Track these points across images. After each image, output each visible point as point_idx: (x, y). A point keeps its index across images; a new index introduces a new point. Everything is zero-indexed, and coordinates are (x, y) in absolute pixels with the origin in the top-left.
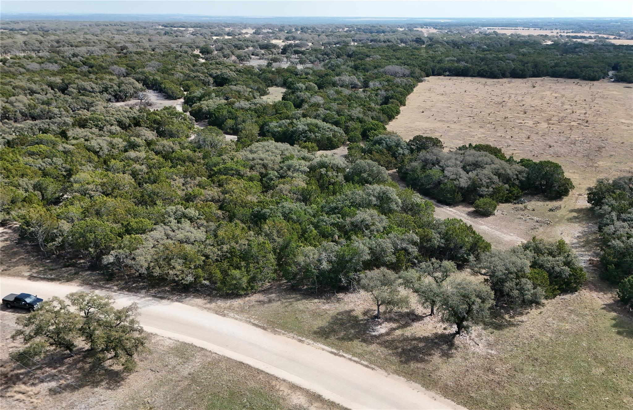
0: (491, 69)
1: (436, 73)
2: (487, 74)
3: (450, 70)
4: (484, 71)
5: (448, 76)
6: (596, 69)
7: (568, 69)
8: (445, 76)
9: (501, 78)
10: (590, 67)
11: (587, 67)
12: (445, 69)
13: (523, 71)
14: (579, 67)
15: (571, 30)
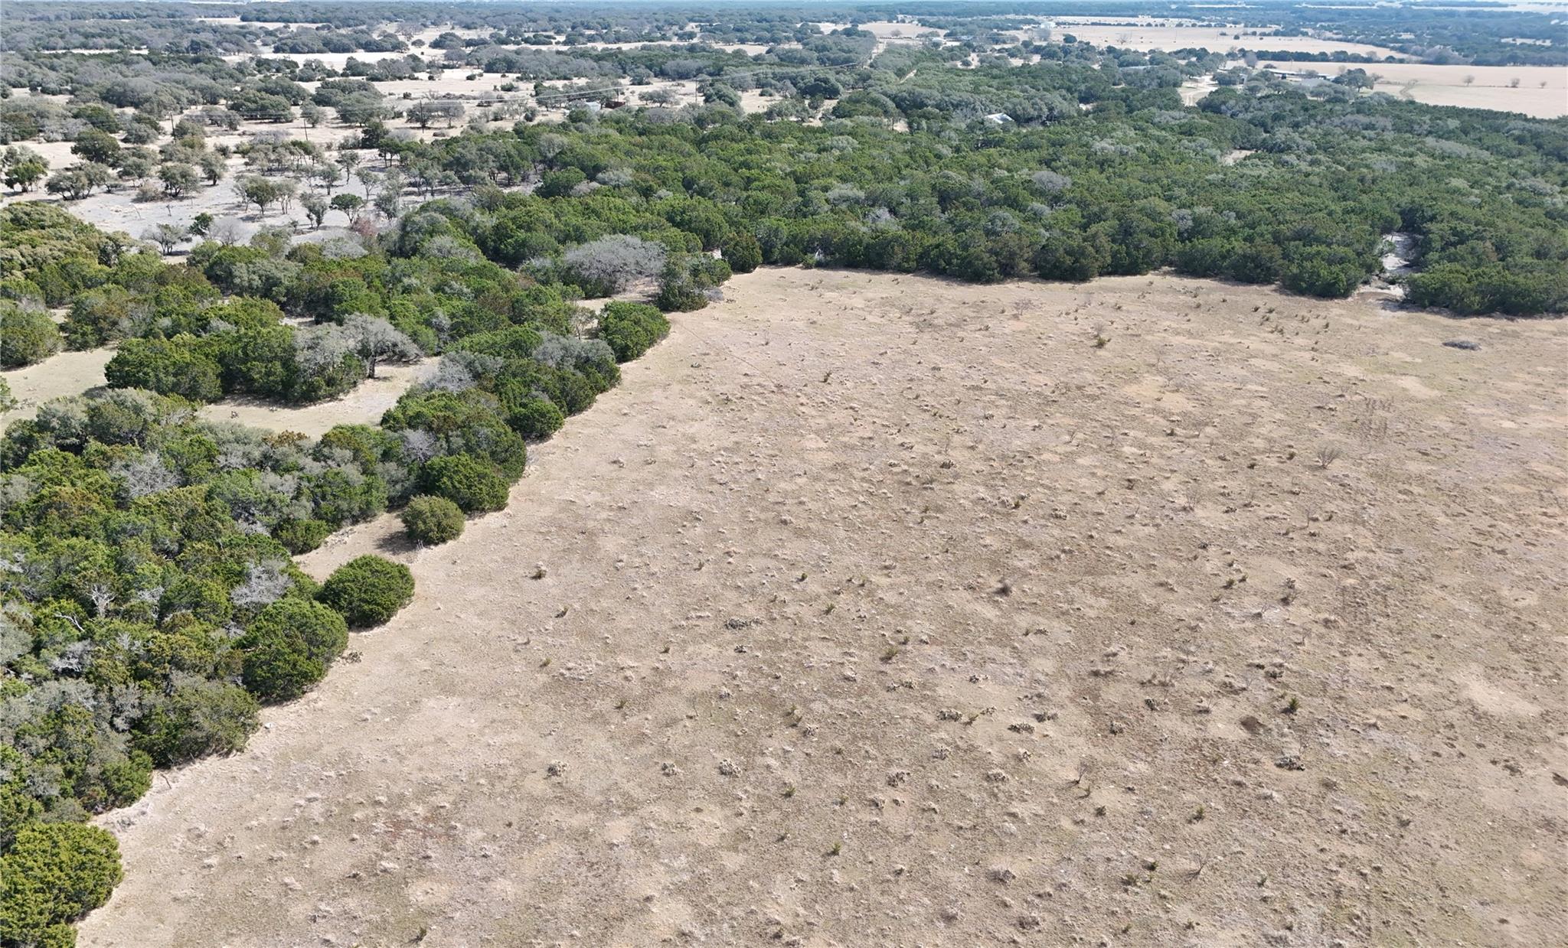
0: (965, 247)
1: (776, 255)
2: (949, 263)
3: (826, 245)
4: (941, 255)
5: (819, 265)
6: (1341, 251)
7: (1239, 246)
8: (808, 267)
9: (999, 281)
10: (1319, 240)
11: (1305, 237)
12: (812, 240)
13: (1076, 254)
14: (1278, 239)
15: (1275, 27)
